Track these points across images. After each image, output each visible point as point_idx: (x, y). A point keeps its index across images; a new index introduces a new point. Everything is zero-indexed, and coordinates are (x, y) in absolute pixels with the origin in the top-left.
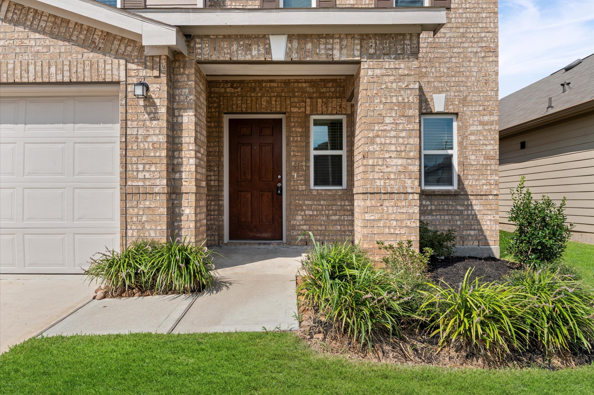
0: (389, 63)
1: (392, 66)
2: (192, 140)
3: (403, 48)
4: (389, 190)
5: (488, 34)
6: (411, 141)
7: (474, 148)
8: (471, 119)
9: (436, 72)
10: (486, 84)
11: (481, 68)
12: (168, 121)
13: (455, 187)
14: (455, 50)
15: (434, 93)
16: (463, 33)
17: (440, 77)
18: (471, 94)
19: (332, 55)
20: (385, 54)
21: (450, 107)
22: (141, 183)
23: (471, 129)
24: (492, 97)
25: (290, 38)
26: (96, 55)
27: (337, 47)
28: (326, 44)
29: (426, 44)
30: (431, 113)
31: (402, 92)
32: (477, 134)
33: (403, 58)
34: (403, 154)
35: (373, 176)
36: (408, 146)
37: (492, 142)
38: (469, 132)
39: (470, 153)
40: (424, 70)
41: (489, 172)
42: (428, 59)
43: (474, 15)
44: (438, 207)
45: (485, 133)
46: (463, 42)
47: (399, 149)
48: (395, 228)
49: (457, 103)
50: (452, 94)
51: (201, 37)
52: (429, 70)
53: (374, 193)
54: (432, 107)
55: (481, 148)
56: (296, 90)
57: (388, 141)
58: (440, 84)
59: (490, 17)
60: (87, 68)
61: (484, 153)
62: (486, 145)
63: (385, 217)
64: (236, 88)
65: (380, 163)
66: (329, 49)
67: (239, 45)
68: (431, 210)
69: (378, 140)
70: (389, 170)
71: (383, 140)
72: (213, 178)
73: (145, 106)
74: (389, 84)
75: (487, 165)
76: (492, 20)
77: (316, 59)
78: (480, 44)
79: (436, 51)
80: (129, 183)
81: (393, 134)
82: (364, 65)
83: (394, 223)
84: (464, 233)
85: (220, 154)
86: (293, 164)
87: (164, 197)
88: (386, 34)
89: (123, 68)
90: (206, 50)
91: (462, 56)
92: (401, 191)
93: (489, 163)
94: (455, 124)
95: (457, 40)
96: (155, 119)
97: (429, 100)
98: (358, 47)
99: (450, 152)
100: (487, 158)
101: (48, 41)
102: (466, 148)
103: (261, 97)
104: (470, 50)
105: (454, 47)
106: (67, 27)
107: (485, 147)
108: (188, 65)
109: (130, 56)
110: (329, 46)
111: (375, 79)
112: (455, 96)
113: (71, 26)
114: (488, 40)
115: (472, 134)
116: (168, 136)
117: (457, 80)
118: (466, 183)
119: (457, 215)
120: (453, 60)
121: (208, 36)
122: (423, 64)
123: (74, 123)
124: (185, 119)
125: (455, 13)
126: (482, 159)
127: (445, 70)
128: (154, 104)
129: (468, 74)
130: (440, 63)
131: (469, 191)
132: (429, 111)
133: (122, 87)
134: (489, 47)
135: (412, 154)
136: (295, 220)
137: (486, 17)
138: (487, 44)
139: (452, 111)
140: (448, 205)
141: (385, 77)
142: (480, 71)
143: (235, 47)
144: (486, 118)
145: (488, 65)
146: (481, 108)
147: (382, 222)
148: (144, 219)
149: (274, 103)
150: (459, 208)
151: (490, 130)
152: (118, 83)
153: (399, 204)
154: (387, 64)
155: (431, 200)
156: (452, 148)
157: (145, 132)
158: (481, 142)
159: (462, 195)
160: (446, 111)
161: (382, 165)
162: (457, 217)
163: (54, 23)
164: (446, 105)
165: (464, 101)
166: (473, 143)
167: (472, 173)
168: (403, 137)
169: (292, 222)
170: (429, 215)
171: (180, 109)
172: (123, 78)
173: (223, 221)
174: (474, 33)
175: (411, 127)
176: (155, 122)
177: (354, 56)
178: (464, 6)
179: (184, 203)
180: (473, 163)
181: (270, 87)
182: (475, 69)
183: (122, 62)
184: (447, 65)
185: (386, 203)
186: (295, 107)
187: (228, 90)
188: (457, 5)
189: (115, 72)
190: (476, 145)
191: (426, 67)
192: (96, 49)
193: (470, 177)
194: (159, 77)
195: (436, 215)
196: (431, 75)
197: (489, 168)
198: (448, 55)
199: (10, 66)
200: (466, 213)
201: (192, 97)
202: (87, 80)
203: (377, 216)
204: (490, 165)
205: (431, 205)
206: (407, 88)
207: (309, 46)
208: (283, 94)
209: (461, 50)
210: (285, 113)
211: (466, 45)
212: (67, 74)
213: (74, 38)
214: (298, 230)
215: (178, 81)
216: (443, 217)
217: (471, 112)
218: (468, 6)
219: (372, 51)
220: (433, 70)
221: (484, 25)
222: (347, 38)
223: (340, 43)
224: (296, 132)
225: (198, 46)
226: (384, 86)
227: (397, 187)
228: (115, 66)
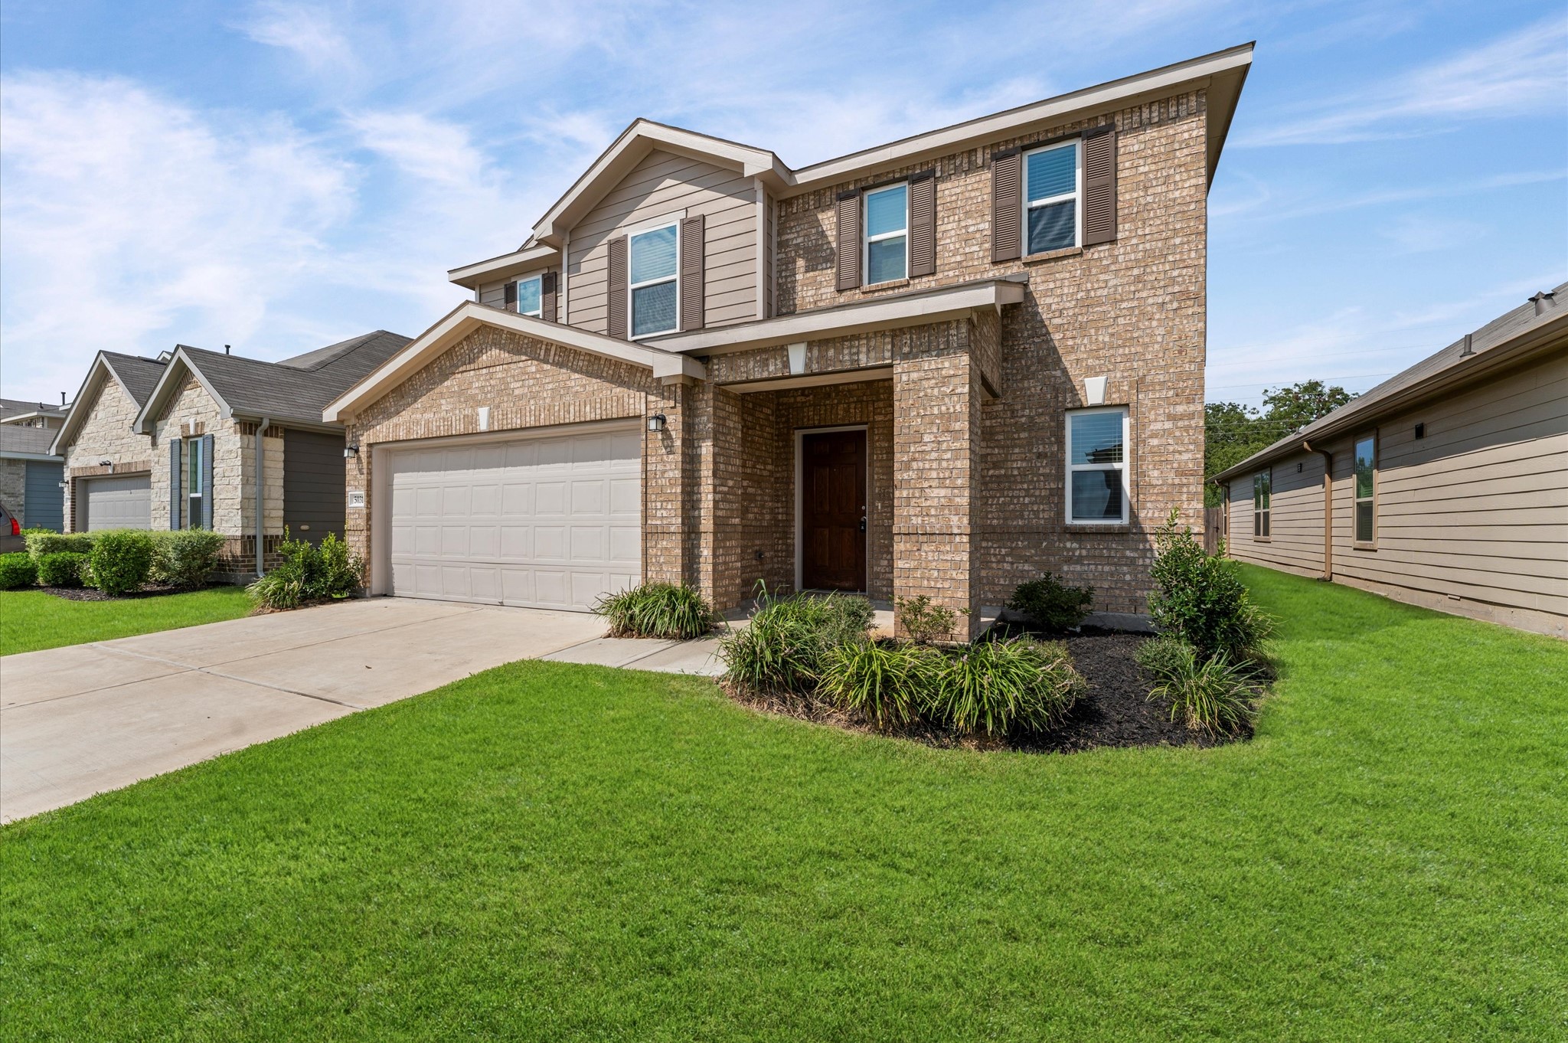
0: (929, 363)
1: (933, 367)
2: (711, 472)
3: (948, 341)
4: (928, 530)
5: (1185, 271)
6: (959, 464)
7: (1157, 459)
8: (1153, 412)
9: (1091, 343)
10: (1180, 352)
11: (1172, 327)
12: (683, 454)
13: (1125, 521)
14: (1124, 305)
15: (1087, 377)
16: (1138, 276)
17: (1097, 350)
18: (1152, 372)
19: (858, 360)
20: (923, 352)
21: (1114, 396)
22: (659, 522)
23: (1152, 427)
24: (1191, 372)
25: (810, 345)
26: (621, 389)
27: (864, 349)
28: (851, 347)
29: (1074, 303)
30: (1082, 408)
31: (946, 400)
32: (1162, 436)
33: (948, 354)
34: (948, 481)
35: (908, 511)
36: (954, 471)
37: (1192, 447)
38: (1148, 433)
39: (1150, 467)
40: (1070, 342)
41: (1184, 497)
42: (1077, 325)
43: (1160, 244)
44: (1092, 552)
45: (1178, 434)
46: (1139, 291)
47: (941, 476)
48: (936, 580)
49: (1126, 388)
50: (1119, 375)
51: (718, 357)
52: (1078, 341)
53: (909, 534)
54: (1083, 399)
55: (1170, 457)
56: (881, 391)
57: (927, 466)
58: (1097, 362)
59: (1188, 242)
60: (615, 404)
61: (1175, 465)
62: (1180, 453)
63: (924, 565)
64: (808, 396)
65: (917, 495)
66: (854, 354)
67: (756, 362)
68: (1080, 556)
69: (914, 465)
70: (928, 503)
71: (921, 464)
72: (781, 510)
73: (663, 440)
74: (929, 391)
75: (1181, 485)
76: (1193, 246)
77: (839, 368)
78: (1170, 290)
79: (1091, 310)
80: (649, 522)
81: (934, 455)
82: (897, 369)
83: (936, 574)
84: (1137, 595)
85: (789, 481)
86: (877, 491)
87: (679, 537)
88: (924, 326)
89: (643, 400)
90: (723, 372)
91: (1137, 312)
92: (945, 531)
93: (1185, 481)
94: (1126, 422)
95: (1127, 288)
96: (670, 453)
97: (1078, 388)
98: (889, 347)
99: (1116, 466)
100: (1181, 473)
101: (585, 380)
102: (1143, 458)
103: (837, 404)
104: (1151, 301)
105: (1122, 301)
106: (599, 364)
107: (1177, 456)
108: (706, 390)
109: (650, 387)
110: (854, 350)
111: (911, 386)
112: (1123, 377)
113: (602, 362)
114: (1184, 281)
115: (1153, 436)
116: (683, 471)
117: (1127, 352)
118: (1142, 514)
119: (1125, 565)
120: (1121, 321)
121: (725, 355)
122: (1069, 334)
123: (611, 459)
124: (704, 451)
125: (1125, 246)
126: (1172, 475)
127: (1107, 339)
128: (670, 437)
129: (1147, 340)
130: (1097, 329)
131: (1147, 527)
132: (1078, 404)
133: (643, 421)
134: (1188, 292)
135: (959, 482)
136: (879, 565)
137: (1182, 244)
138: (1184, 287)
139: (1118, 402)
140: (1109, 549)
141: (924, 382)
142: (1170, 333)
143: (751, 364)
144: (1180, 409)
145: (1185, 322)
146: (1171, 393)
147: (919, 572)
148: (662, 560)
149: (852, 411)
150: (1128, 553)
151: (1187, 429)
152: (640, 417)
153: (942, 548)
154: (927, 364)
155: (1080, 542)
156: (1120, 460)
157: (663, 468)
158: (1171, 449)
159: (1135, 534)
160: (1107, 402)
161: (920, 497)
162: (1125, 568)
163: (589, 361)
164: (1107, 392)
165: (1139, 384)
166: (1155, 449)
167: (1154, 498)
168: (948, 460)
169: (875, 569)
170: (1077, 564)
171: (699, 439)
172: (643, 412)
173: (792, 564)
174: (1159, 273)
175: (957, 445)
176: (671, 456)
177: (884, 359)
178: (1140, 232)
179: (703, 543)
180: (1155, 482)
181: (849, 391)
182: (1161, 330)
183: (643, 394)
184: (1110, 330)
185: (925, 547)
186: (880, 414)
187: (799, 399)
188: (1127, 233)
189: (637, 406)
190: (1161, 454)
191: (1074, 338)
192: (622, 383)
193: (1149, 505)
194: (675, 407)
195: (1089, 565)
196: (1083, 349)
197: (1185, 490)
198: (1112, 314)
199: (557, 408)
200: (1141, 562)
201: (710, 425)
202: (614, 416)
203: (913, 564)
204: (1188, 485)
205: (1080, 548)
206: (952, 393)
207: (831, 353)
208: (865, 398)
209: (1135, 303)
210: (866, 423)
211: (1144, 294)
212: (598, 411)
213: (604, 374)
214: (883, 579)
215: (697, 409)
216: (1100, 567)
217: (1153, 400)
218: (1147, 231)
219: (906, 350)
220: (1085, 341)
221: (1178, 257)
222: (876, 336)
223: (867, 344)
224: (881, 447)
225: (716, 367)
226: (922, 394)
227: (938, 526)
228: (637, 400)
